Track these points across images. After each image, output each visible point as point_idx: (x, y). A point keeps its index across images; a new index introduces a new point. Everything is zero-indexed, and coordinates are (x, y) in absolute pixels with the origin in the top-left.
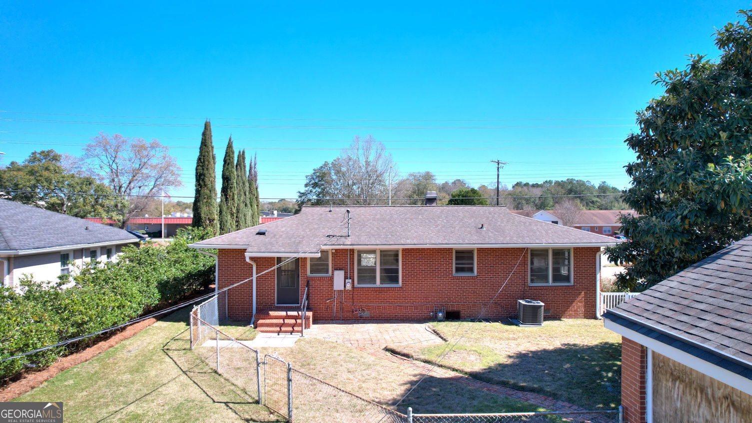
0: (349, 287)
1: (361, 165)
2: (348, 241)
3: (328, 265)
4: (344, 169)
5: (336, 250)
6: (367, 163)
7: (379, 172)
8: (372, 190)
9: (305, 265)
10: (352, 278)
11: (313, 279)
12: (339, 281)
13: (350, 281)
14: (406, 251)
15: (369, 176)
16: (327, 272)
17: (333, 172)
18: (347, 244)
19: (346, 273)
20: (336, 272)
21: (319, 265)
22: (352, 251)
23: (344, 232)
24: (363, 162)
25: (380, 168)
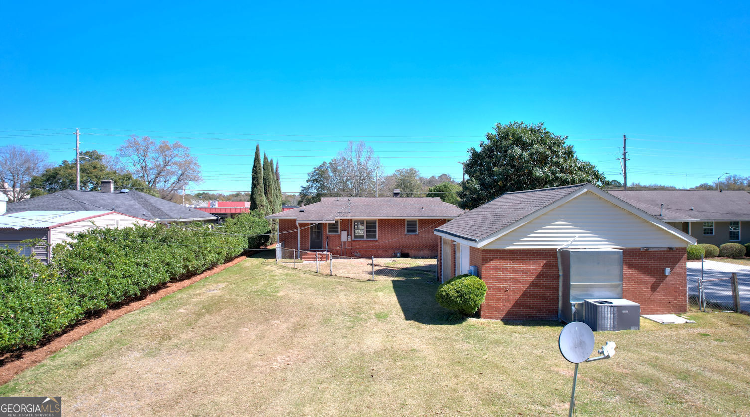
0: (349, 240)
1: (354, 165)
2: (349, 215)
3: (338, 228)
4: (340, 168)
5: (343, 220)
6: (359, 163)
7: (368, 170)
8: (363, 185)
9: (325, 228)
10: (351, 235)
11: (330, 236)
12: (344, 237)
13: (350, 237)
14: (381, 221)
15: (361, 173)
16: (338, 232)
17: (330, 170)
18: (349, 217)
19: (348, 233)
20: (343, 232)
21: (334, 227)
22: (351, 220)
23: (347, 211)
24: (355, 161)
25: (369, 168)
